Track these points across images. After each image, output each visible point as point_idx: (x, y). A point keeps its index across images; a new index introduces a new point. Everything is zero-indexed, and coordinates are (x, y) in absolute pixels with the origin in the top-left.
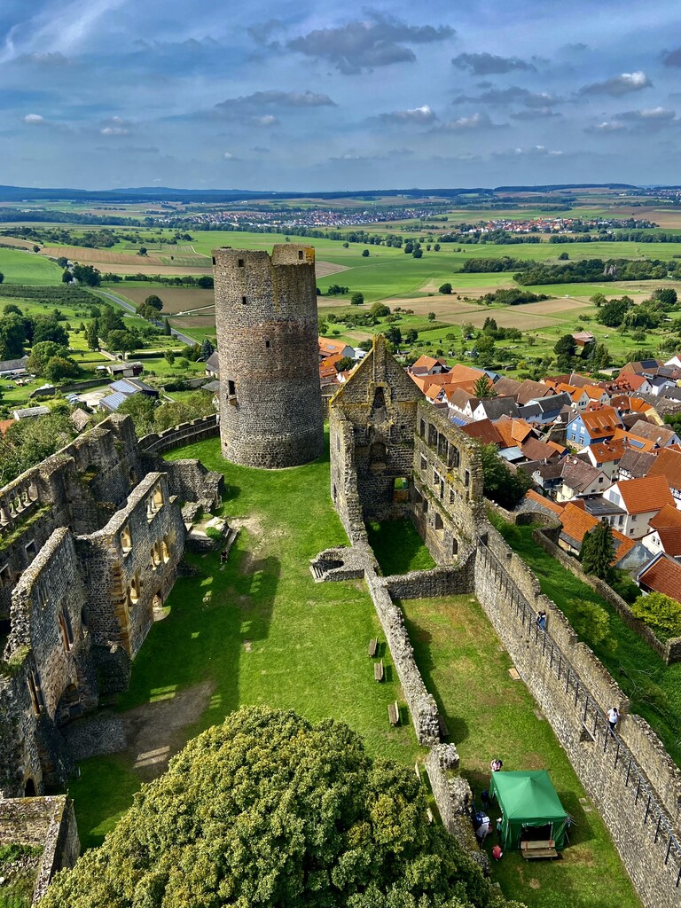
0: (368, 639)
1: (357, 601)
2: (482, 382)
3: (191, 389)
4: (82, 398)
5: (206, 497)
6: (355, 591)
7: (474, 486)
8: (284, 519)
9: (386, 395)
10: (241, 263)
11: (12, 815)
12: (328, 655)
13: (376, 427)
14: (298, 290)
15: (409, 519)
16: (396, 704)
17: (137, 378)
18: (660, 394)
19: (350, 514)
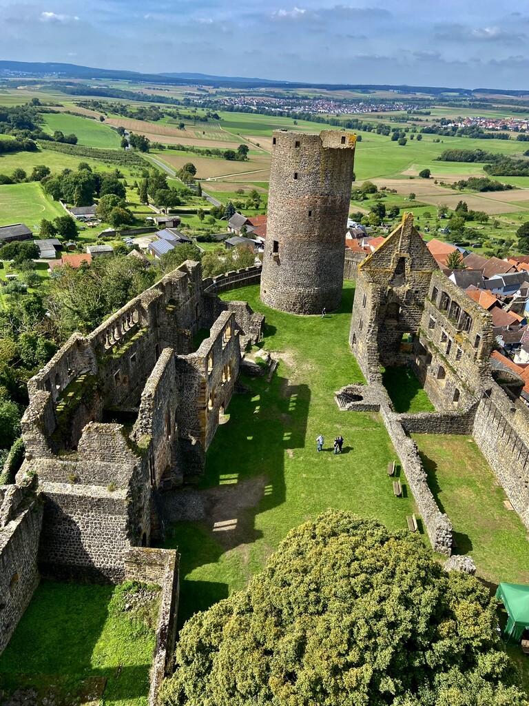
0: (386, 461)
1: (374, 429)
2: (454, 256)
3: (216, 241)
4: (136, 241)
5: (251, 332)
6: (372, 421)
7: (483, 349)
8: (312, 357)
9: (407, 264)
10: (297, 144)
11: (137, 560)
12: (354, 469)
13: (394, 289)
14: (340, 170)
15: (410, 367)
16: (413, 516)
17: (175, 229)
19: (369, 359)
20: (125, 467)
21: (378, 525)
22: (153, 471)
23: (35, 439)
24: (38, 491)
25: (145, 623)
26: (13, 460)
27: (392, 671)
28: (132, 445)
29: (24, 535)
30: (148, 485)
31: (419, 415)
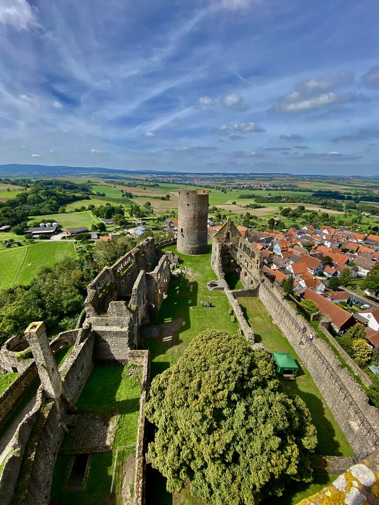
0: (228, 309)
1: (222, 297)
2: (247, 231)
3: (159, 230)
4: (128, 231)
5: (174, 263)
6: (221, 294)
7: (260, 264)
8: (198, 271)
9: (230, 235)
10: (188, 194)
11: (133, 355)
12: (216, 313)
13: (226, 244)
15: (234, 273)
16: (240, 329)
17: (144, 226)
18: (301, 238)
19: (219, 270)
20: (127, 318)
21: (227, 334)
22: (138, 319)
23: (90, 309)
24: (92, 330)
25: (137, 380)
26: (81, 318)
27: (236, 391)
28: (129, 309)
29: (87, 348)
30: (136, 325)
31: (239, 290)
